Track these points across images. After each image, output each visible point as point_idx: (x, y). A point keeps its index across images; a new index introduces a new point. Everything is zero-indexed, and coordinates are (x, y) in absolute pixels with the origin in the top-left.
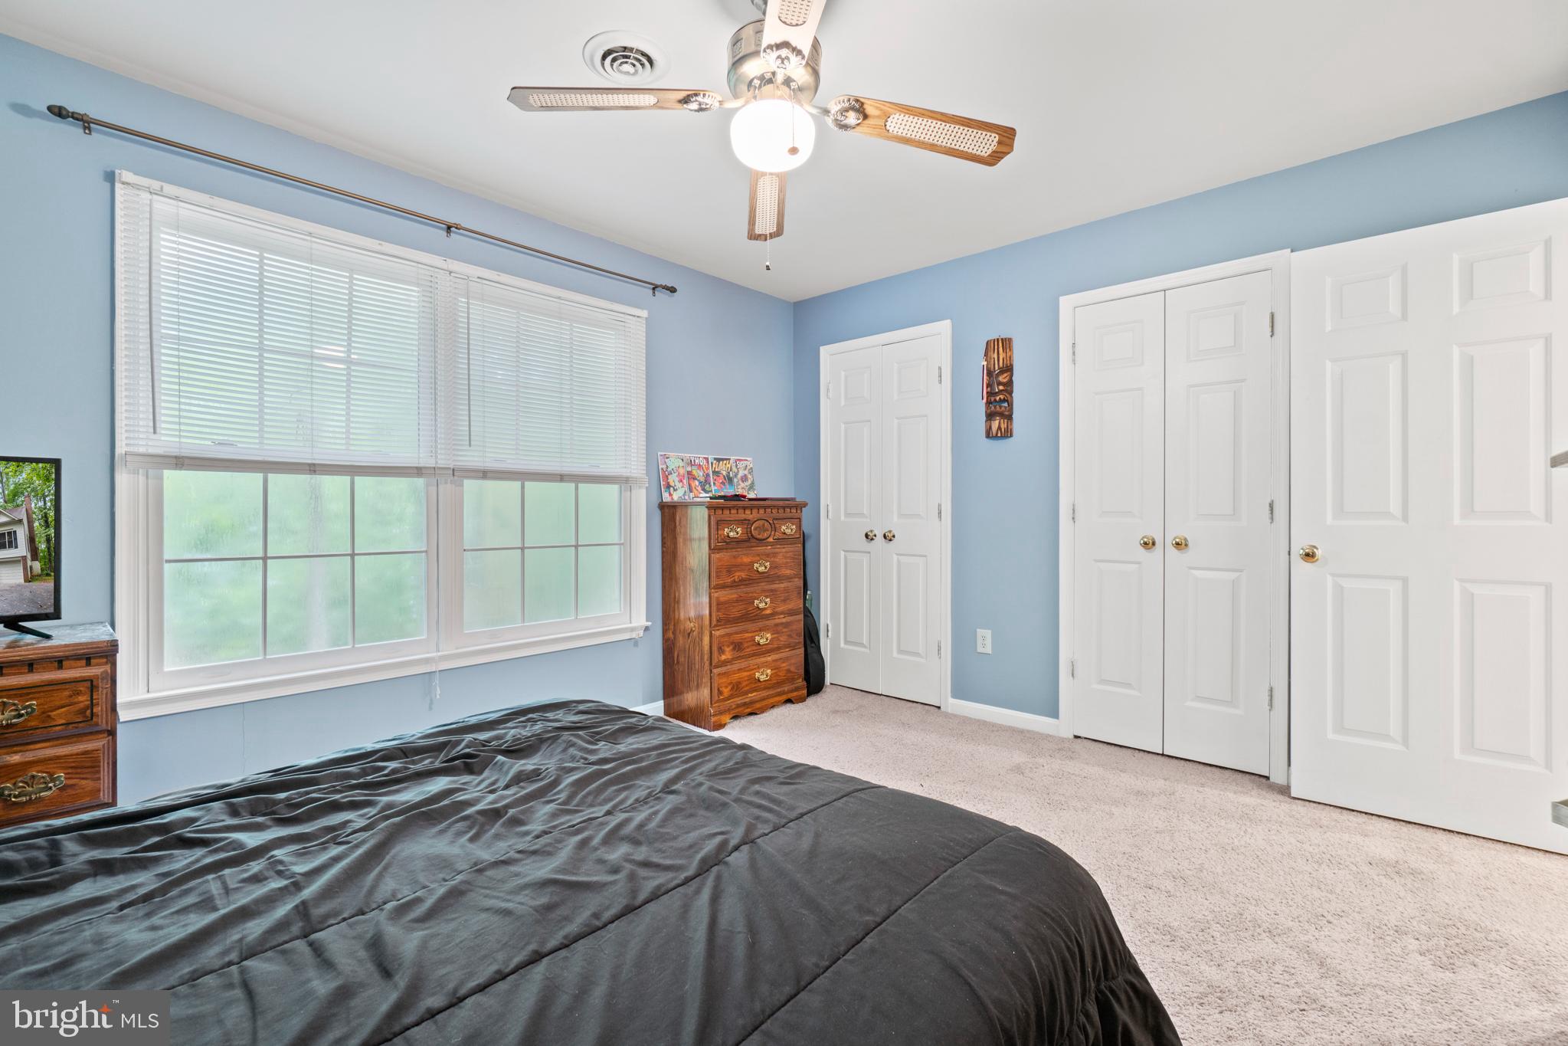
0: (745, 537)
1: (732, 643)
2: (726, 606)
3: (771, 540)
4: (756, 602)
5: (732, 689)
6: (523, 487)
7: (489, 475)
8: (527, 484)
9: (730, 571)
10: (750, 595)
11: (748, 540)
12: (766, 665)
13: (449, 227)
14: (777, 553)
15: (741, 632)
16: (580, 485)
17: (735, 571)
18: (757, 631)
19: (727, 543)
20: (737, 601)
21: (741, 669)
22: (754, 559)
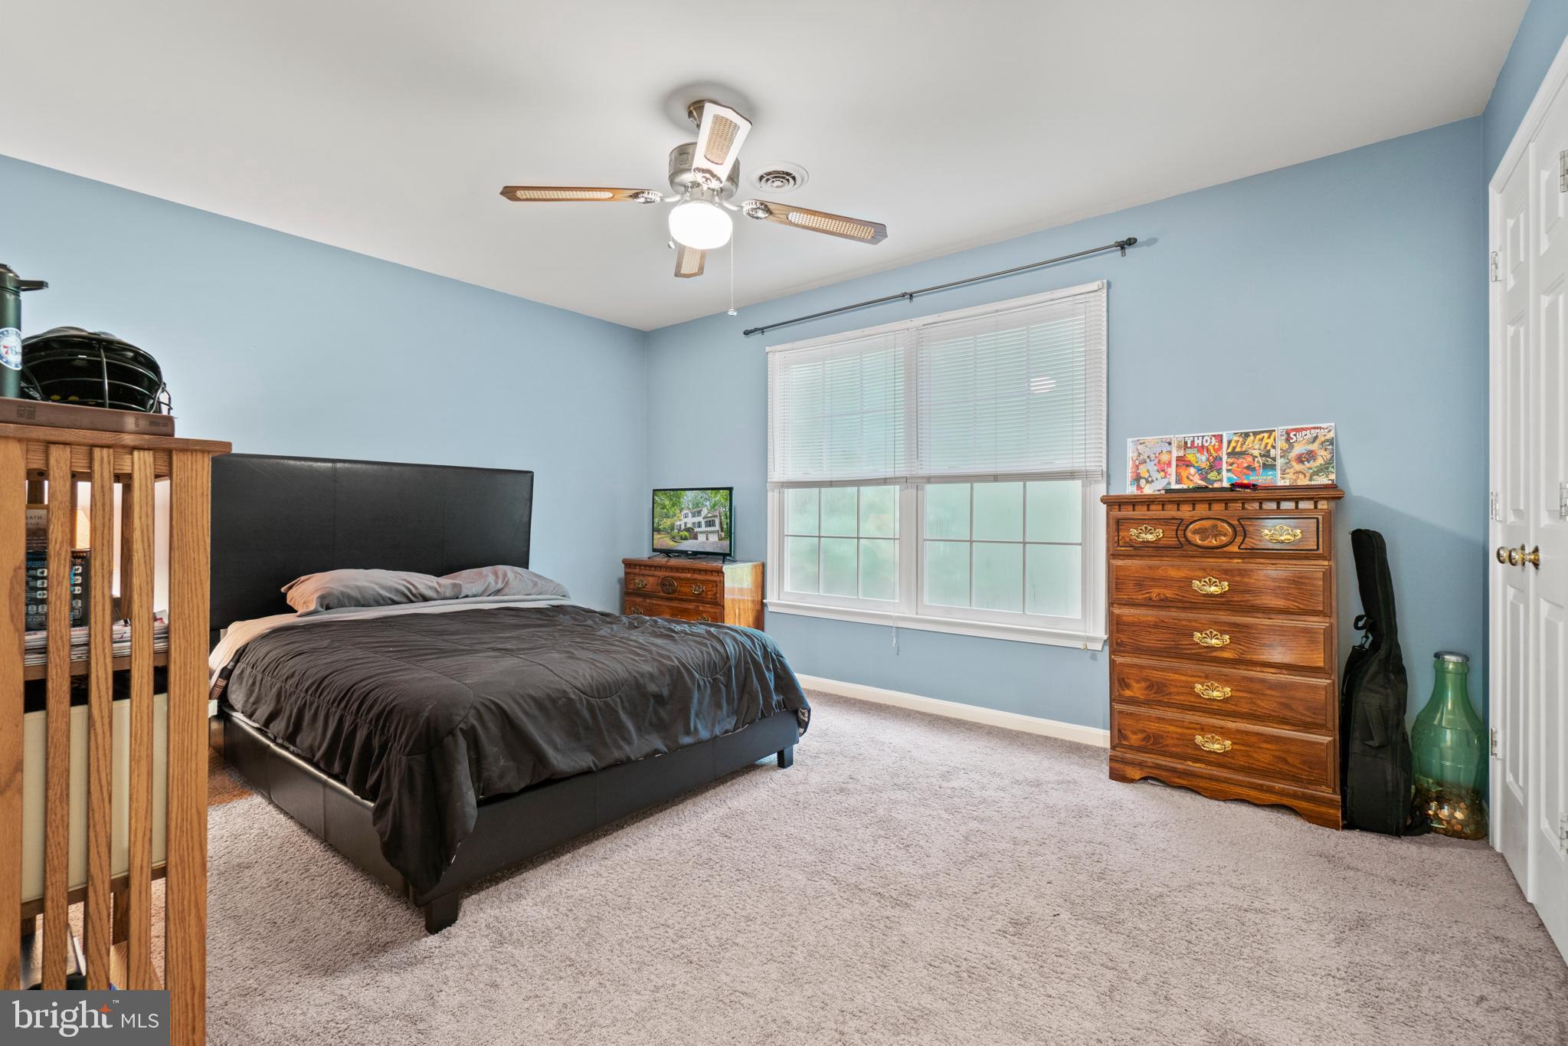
0: (1173, 542)
1: (1146, 680)
2: (1135, 628)
3: (1234, 548)
4: (1197, 635)
5: (1144, 739)
6: (972, 488)
7: (932, 480)
8: (976, 485)
9: (1140, 584)
10: (1184, 623)
11: (1181, 546)
12: (1224, 733)
13: (911, 296)
14: (1252, 570)
15: (1163, 670)
16: (1028, 483)
17: (1151, 586)
18: (1200, 677)
19: (1136, 548)
20: (1156, 626)
21: (1163, 719)
22: (1192, 574)
